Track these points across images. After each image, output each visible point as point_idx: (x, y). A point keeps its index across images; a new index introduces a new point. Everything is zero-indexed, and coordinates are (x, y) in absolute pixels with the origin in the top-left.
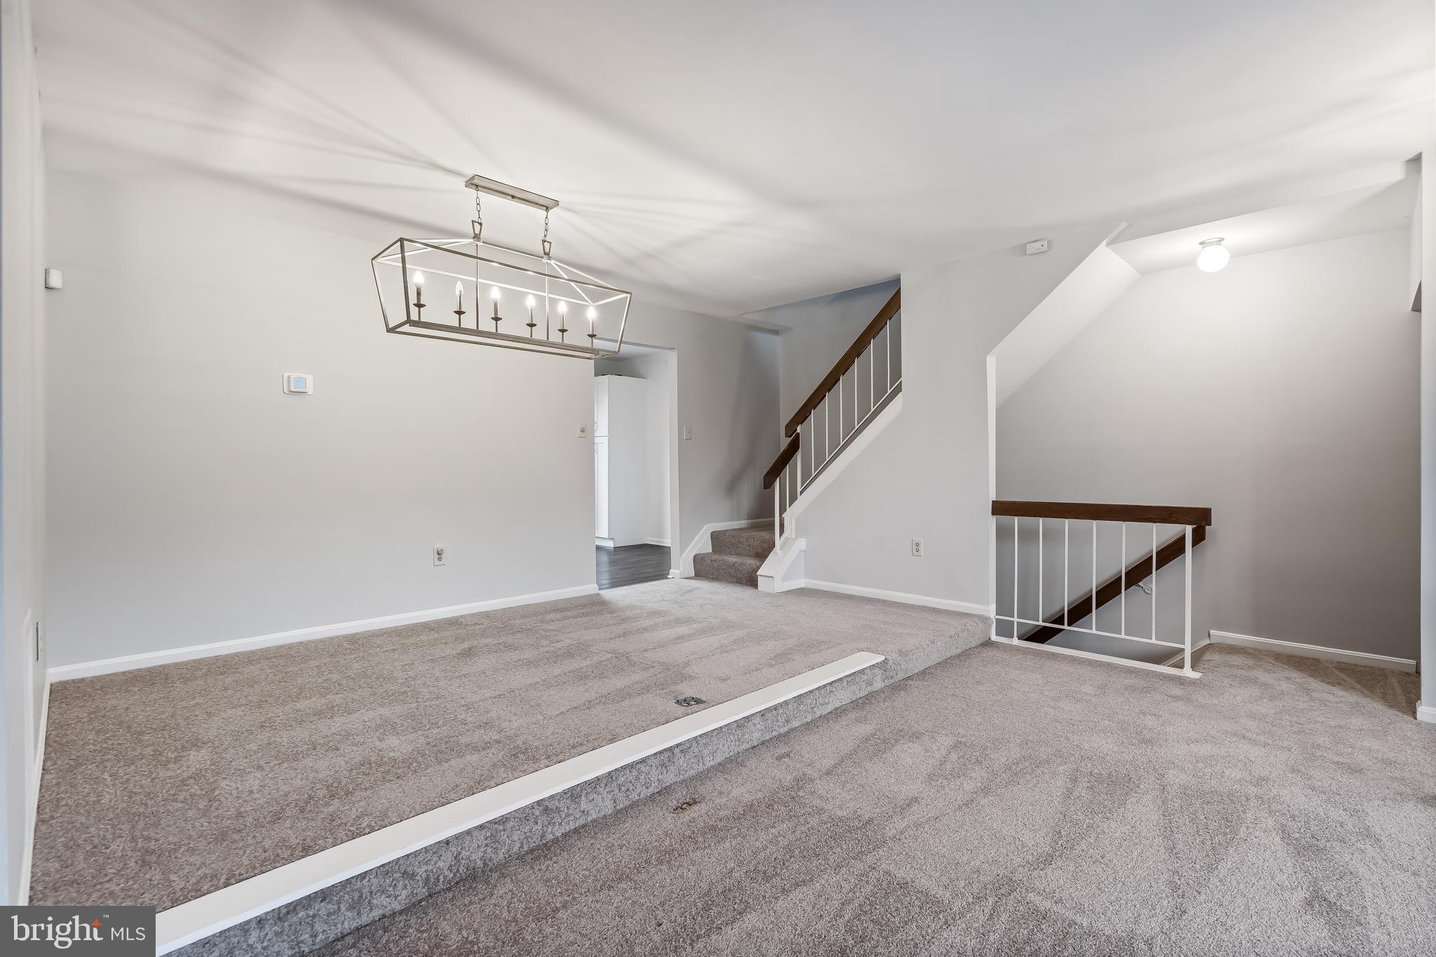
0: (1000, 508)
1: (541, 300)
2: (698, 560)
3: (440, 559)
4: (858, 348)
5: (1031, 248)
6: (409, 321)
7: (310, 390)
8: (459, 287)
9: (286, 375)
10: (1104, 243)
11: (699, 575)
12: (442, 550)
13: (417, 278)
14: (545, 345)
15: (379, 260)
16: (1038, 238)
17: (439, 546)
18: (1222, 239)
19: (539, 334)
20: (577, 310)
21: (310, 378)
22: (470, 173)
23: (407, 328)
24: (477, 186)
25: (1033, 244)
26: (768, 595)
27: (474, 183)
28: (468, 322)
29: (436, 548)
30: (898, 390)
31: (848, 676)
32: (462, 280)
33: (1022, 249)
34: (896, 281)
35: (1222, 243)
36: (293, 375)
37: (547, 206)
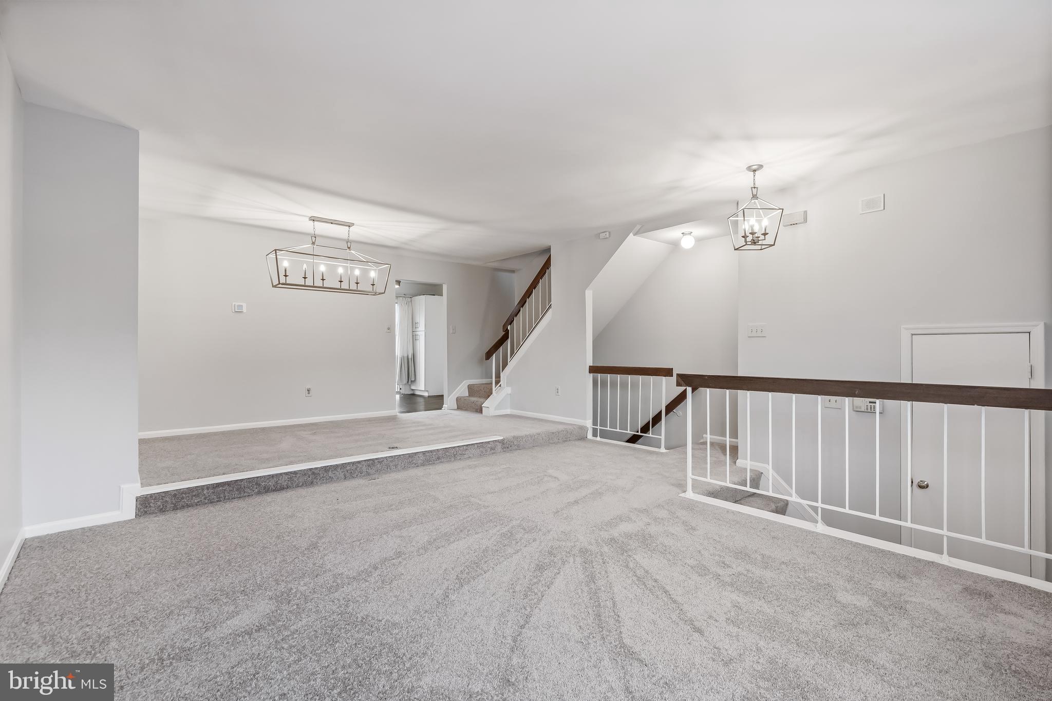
0: (593, 370)
1: (346, 268)
2: (458, 400)
3: (309, 393)
4: (534, 284)
5: (602, 235)
6: (279, 284)
7: (244, 310)
8: (305, 266)
9: (233, 304)
10: (631, 234)
11: (459, 408)
12: (310, 389)
13: (285, 264)
14: (349, 291)
15: (270, 255)
16: (605, 231)
17: (308, 387)
18: (692, 232)
19: (345, 286)
20: (365, 272)
21: (244, 305)
22: (310, 215)
23: (280, 286)
24: (314, 220)
25: (602, 234)
26: (486, 417)
27: (313, 219)
28: (309, 282)
29: (307, 387)
30: (550, 307)
31: (478, 443)
32: (306, 262)
33: (598, 236)
34: (548, 250)
35: (692, 234)
36: (237, 304)
37: (349, 225)
